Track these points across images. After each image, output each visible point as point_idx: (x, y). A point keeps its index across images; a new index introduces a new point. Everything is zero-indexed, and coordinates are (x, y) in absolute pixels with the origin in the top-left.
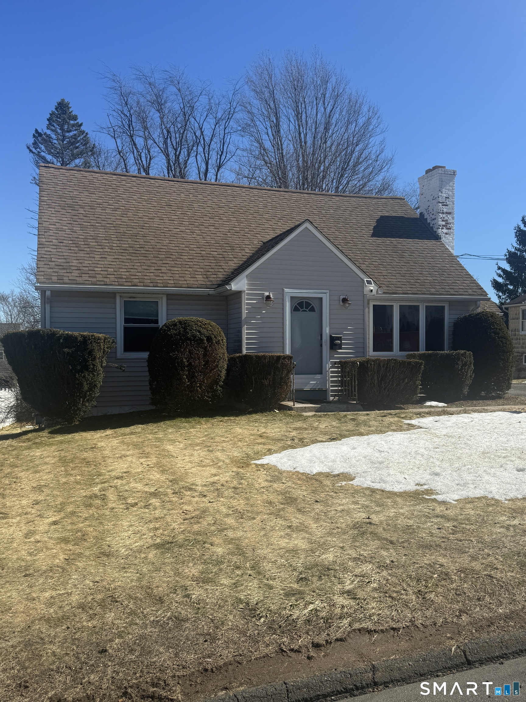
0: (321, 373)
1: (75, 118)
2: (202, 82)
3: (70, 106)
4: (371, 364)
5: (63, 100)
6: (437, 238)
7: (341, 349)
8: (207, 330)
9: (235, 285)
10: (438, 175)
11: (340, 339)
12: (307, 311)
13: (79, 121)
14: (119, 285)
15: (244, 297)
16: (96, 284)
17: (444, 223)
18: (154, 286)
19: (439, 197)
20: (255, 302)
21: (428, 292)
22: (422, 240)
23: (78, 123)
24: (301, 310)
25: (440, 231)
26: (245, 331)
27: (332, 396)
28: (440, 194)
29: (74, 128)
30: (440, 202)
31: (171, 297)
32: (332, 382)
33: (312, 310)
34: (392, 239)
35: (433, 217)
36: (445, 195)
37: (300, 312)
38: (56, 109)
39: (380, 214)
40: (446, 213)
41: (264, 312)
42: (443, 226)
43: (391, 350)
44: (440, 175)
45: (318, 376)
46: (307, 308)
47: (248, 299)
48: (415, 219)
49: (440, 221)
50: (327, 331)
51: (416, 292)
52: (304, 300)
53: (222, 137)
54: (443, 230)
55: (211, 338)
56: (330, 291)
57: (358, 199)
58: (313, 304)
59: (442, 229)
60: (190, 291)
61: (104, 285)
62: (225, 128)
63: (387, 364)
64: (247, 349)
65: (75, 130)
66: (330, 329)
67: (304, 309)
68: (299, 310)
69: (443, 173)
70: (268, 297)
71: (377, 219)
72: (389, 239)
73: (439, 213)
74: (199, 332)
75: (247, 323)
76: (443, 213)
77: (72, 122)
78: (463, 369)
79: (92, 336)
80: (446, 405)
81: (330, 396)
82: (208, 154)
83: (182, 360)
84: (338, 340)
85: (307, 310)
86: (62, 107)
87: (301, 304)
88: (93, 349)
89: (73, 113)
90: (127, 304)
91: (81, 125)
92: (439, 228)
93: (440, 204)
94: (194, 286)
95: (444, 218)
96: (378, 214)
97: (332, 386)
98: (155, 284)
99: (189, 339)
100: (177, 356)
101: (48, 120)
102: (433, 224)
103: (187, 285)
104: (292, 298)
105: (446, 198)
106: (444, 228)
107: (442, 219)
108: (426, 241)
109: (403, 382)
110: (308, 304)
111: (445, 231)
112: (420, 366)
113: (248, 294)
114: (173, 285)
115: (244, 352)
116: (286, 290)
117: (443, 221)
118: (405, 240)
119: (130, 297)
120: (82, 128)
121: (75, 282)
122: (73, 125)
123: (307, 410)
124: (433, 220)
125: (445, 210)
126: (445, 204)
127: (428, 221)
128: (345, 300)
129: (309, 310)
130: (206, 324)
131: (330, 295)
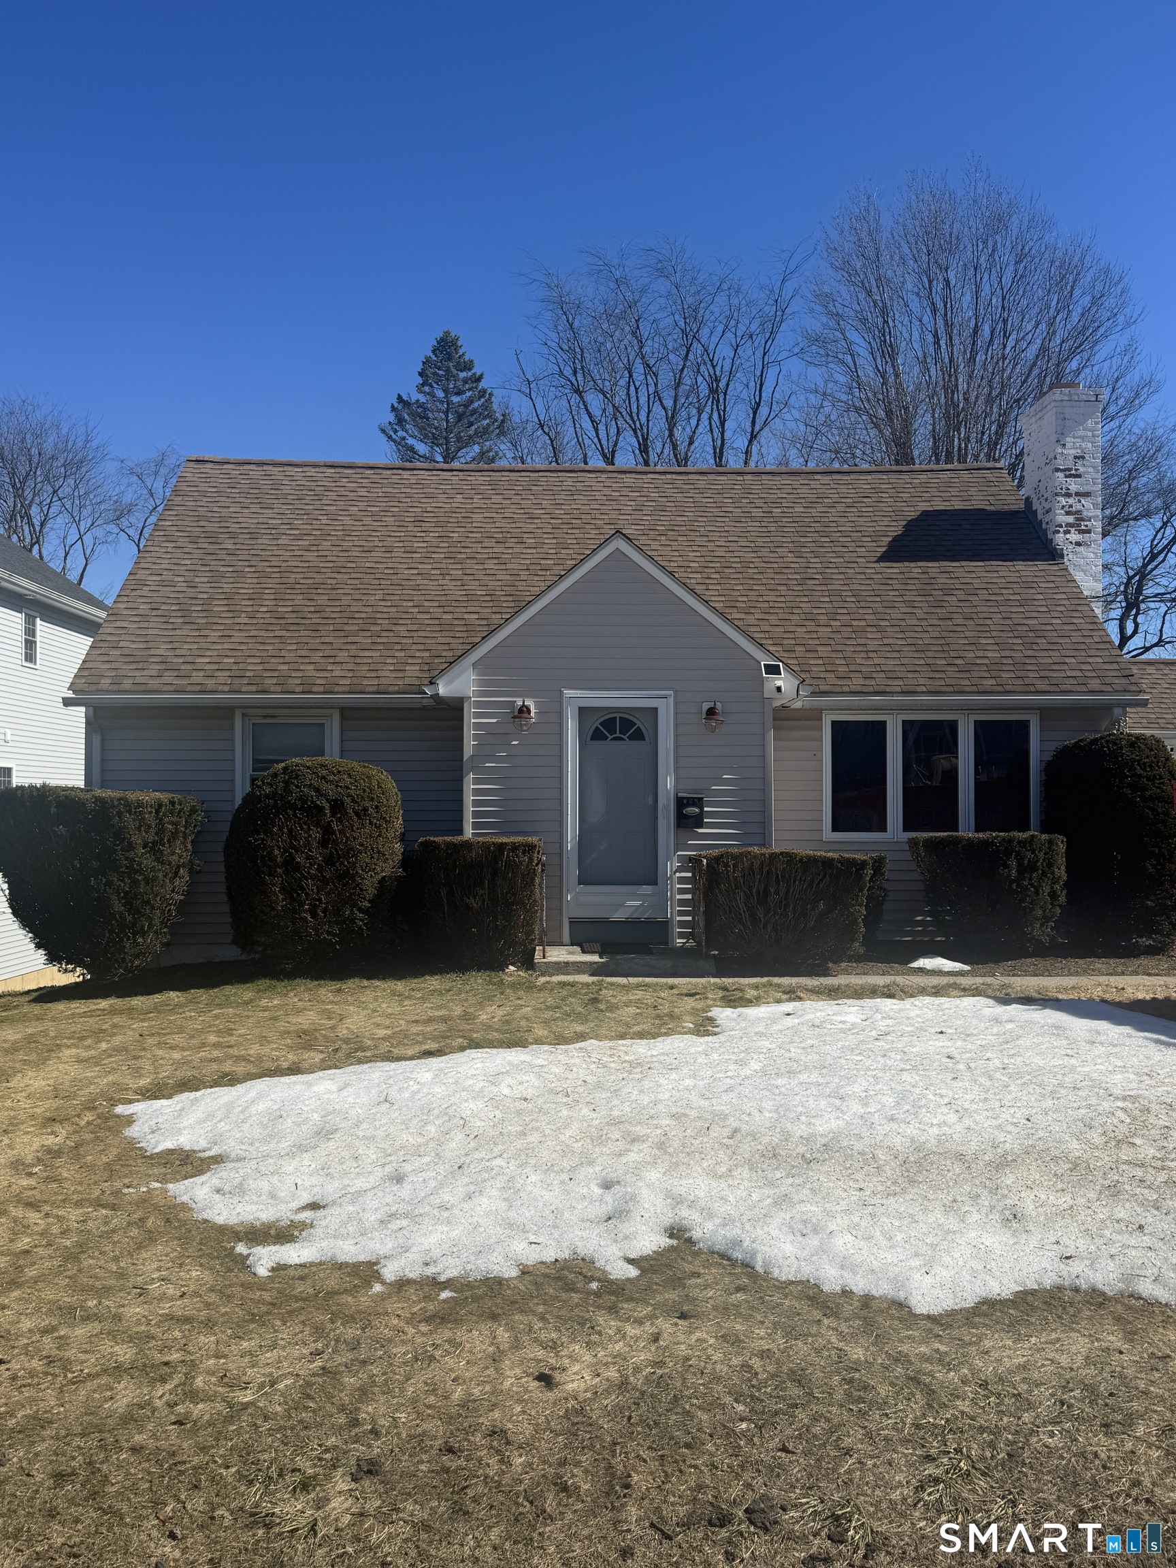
0: (654, 882)
1: (468, 366)
2: (723, 264)
3: (459, 343)
4: (726, 865)
5: (447, 333)
6: (1053, 554)
7: (701, 827)
8: (337, 786)
9: (446, 685)
10: (1053, 404)
11: (698, 802)
12: (623, 739)
13: (477, 370)
14: (230, 692)
15: (469, 712)
16: (184, 692)
17: (1071, 519)
18: (303, 692)
19: (1056, 458)
20: (495, 721)
21: (974, 689)
22: (1011, 563)
23: (474, 374)
24: (610, 737)
25: (1059, 538)
26: (470, 785)
27: (681, 935)
28: (1060, 451)
29: (467, 386)
30: (1058, 470)
31: (349, 714)
32: (682, 903)
33: (638, 736)
34: (930, 564)
35: (1047, 506)
36: (1072, 452)
37: (607, 742)
38: (434, 352)
39: (924, 506)
40: (1077, 494)
41: (516, 743)
42: (1069, 525)
43: (882, 827)
44: (1056, 404)
45: (646, 889)
46: (623, 732)
47: (477, 715)
48: (1014, 514)
49: (1061, 514)
50: (668, 783)
51: (938, 689)
52: (618, 715)
53: (758, 373)
54: (1068, 536)
55: (342, 803)
56: (676, 692)
57: (879, 476)
58: (639, 724)
59: (1067, 532)
60: (393, 700)
61: (200, 692)
62: (765, 354)
63: (769, 865)
64: (476, 825)
65: (470, 390)
66: (677, 779)
67: (618, 735)
68: (605, 738)
69: (1066, 398)
70: (524, 710)
71: (909, 518)
72: (920, 564)
73: (1057, 494)
74: (317, 790)
75: (474, 769)
76: (1068, 495)
77: (463, 375)
78: (1024, 879)
79: (120, 799)
80: (967, 968)
81: (676, 935)
82: (724, 411)
83: (271, 853)
84: (694, 805)
85: (625, 737)
86: (446, 347)
87: (609, 724)
88: (125, 827)
89: (467, 358)
90: (257, 731)
91: (479, 379)
92: (1058, 532)
93: (1061, 475)
94: (391, 689)
95: (1071, 506)
96: (918, 508)
97: (681, 913)
98: (307, 688)
99: (293, 807)
100: (262, 843)
101: (420, 374)
102: (1047, 523)
103: (375, 688)
104: (582, 710)
105: (1076, 457)
106: (1073, 530)
107: (1067, 509)
108: (1020, 566)
109: (813, 909)
110: (626, 724)
111: (1074, 536)
112: (857, 870)
113: (478, 704)
114: (347, 689)
115: (469, 832)
116: (568, 693)
117: (1068, 513)
118: (963, 563)
119: (265, 717)
120: (482, 384)
121: (142, 688)
122: (465, 381)
123: (570, 969)
124: (1047, 512)
125: (1073, 488)
126: (1073, 472)
127: (1040, 517)
128: (711, 712)
129: (631, 738)
130: (339, 772)
131: (676, 703)
